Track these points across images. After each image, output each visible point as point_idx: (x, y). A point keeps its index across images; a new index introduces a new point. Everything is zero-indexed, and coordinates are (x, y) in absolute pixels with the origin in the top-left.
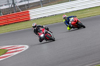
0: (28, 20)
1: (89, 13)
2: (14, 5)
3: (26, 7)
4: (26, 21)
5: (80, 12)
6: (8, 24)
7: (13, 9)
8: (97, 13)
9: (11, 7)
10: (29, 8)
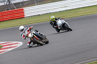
0: (22, 17)
1: (82, 12)
2: (9, 2)
3: (21, 5)
4: (21, 18)
5: (73, 11)
6: (3, 21)
7: (8, 6)
8: (90, 12)
9: (7, 5)
10: (23, 6)
